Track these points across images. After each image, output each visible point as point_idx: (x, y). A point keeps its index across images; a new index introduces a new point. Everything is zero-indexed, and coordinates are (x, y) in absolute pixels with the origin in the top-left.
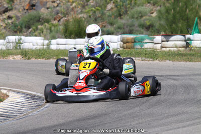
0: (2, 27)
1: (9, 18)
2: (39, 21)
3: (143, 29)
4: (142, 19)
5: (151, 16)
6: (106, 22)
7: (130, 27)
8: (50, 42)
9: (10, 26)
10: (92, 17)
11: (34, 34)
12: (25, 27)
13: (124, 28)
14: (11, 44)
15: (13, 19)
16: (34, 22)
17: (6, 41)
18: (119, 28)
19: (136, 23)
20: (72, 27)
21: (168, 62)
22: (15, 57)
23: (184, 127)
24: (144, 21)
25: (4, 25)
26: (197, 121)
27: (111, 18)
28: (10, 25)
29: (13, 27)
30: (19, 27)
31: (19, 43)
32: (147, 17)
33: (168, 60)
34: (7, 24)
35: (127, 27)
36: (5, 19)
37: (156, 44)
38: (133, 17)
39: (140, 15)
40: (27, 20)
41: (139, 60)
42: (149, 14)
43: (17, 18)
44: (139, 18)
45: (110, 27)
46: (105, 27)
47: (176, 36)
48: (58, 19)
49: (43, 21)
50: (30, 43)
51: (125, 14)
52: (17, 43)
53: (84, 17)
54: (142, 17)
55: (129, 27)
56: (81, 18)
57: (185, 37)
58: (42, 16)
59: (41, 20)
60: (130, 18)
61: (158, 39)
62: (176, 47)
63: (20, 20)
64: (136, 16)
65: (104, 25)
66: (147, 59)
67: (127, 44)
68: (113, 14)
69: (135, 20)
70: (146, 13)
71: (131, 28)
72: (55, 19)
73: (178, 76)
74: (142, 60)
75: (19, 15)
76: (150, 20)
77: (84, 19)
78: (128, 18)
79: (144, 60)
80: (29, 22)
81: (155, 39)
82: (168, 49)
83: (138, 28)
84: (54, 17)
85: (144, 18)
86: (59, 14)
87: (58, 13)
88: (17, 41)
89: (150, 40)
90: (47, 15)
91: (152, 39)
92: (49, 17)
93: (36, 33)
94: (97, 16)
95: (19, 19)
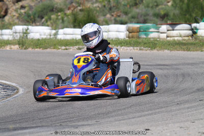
0: (15, 17)
1: (22, 7)
2: (52, 10)
3: (157, 18)
4: (157, 8)
5: (167, 5)
6: (121, 12)
7: (145, 16)
8: (57, 32)
9: (23, 16)
10: (106, 6)
11: (47, 24)
12: (39, 17)
13: (138, 18)
14: (18, 34)
15: (26, 9)
16: (47, 12)
17: (12, 30)
18: (133, 17)
19: (151, 12)
20: (81, 16)
21: (166, 51)
22: (13, 47)
23: (141, 116)
24: (159, 10)
25: (17, 15)
26: (158, 110)
27: (126, 7)
28: (22, 14)
29: (26, 17)
30: (32, 17)
31: (26, 33)
32: (163, 6)
33: (166, 49)
34: (20, 14)
35: (141, 16)
36: (18, 8)
37: (162, 33)
38: (148, 6)
39: (155, 4)
40: (40, 9)
41: (137, 49)
42: (165, 3)
43: (31, 7)
44: (154, 7)
45: (124, 16)
46: (119, 16)
47: (181, 25)
48: (72, 9)
49: (56, 11)
50: (37, 32)
51: (140, 3)
52: (24, 33)
53: (98, 7)
54: (157, 6)
55: (143, 16)
56: (96, 7)
57: (191, 26)
58: (56, 6)
59: (54, 10)
60: (145, 7)
61: (164, 28)
62: (181, 36)
63: (33, 10)
64: (151, 5)
65: (119, 14)
66: (145, 49)
67: (133, 33)
68: (128, 3)
69: (150, 9)
70: (161, 1)
71: (145, 18)
72: (69, 9)
73: (167, 65)
74: (140, 50)
75: (33, 4)
76: (165, 9)
77: (98, 9)
78: (143, 7)
79: (142, 50)
80: (42, 11)
81: (161, 28)
82: (172, 39)
83: (152, 18)
84: (69, 6)
85: (160, 7)
86: (74, 4)
87: (72, 3)
88: (25, 31)
89: (156, 29)
90: (60, 5)
91: (158, 28)
92: (62, 6)
93: (49, 23)
94: (112, 5)
95: (33, 8)
